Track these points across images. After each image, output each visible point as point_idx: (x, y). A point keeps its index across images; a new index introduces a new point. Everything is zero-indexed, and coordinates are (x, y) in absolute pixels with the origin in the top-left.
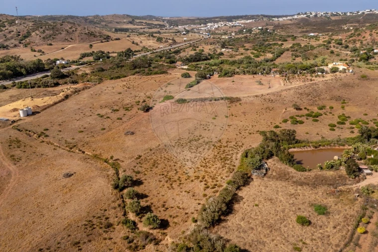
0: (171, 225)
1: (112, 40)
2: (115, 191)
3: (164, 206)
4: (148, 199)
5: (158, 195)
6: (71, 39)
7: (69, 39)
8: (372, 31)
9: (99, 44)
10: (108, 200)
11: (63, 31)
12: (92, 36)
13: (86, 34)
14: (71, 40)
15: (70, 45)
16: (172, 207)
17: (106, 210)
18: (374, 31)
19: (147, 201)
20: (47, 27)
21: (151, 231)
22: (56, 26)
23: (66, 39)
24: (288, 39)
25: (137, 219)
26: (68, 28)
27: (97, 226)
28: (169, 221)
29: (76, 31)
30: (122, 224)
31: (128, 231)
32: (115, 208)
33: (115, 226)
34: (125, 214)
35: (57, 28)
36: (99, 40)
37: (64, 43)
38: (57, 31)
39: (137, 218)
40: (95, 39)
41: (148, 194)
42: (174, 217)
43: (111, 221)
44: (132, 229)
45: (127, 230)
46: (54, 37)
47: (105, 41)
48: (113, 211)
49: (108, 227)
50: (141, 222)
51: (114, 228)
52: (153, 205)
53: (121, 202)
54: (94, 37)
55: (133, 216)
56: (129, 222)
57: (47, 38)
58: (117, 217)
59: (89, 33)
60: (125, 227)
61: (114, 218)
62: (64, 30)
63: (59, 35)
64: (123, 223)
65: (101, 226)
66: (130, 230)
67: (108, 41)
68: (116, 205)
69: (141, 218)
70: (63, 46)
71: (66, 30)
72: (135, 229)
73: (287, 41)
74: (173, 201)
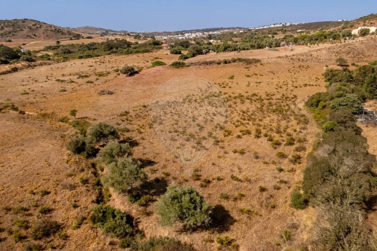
0: (237, 218)
1: (83, 38)
2: (77, 157)
3: (198, 178)
4: (155, 167)
5: (176, 160)
6: (35, 35)
7: (32, 36)
8: (365, 22)
9: (67, 41)
10: (57, 173)
11: (25, 28)
12: (60, 34)
13: (52, 31)
14: (34, 37)
15: (33, 41)
16: (219, 179)
17: (48, 193)
18: (367, 22)
19: (154, 171)
20: (6, 24)
21: (185, 238)
22: (17, 22)
23: (28, 36)
24: (278, 32)
25: (134, 210)
26: (31, 25)
27: (11, 233)
28: (226, 209)
29: (40, 27)
30: (90, 224)
31: (111, 243)
32: (73, 187)
33: (69, 232)
34: (100, 200)
35: (18, 25)
36: (68, 38)
37: (26, 40)
38: (18, 28)
39: (135, 205)
40: (64, 36)
41: (153, 160)
42: (236, 199)
43: (58, 216)
44: (124, 235)
45: (109, 240)
46: (14, 33)
47: (75, 39)
48: (68, 193)
49: (47, 234)
50: (149, 214)
51: (66, 237)
52: (170, 178)
53: (90, 175)
54: (62, 34)
55: (123, 203)
56: (114, 216)
57: (6, 35)
58: (75, 207)
59: (56, 30)
60: (101, 231)
61: (67, 210)
62: (27, 27)
63: (21, 32)
64: (94, 220)
65: (23, 232)
66: (116, 240)
67: (78, 39)
68: (77, 180)
69: (146, 205)
70: (25, 43)
71: (29, 27)
72: (132, 235)
73: (277, 34)
74: (217, 169)
